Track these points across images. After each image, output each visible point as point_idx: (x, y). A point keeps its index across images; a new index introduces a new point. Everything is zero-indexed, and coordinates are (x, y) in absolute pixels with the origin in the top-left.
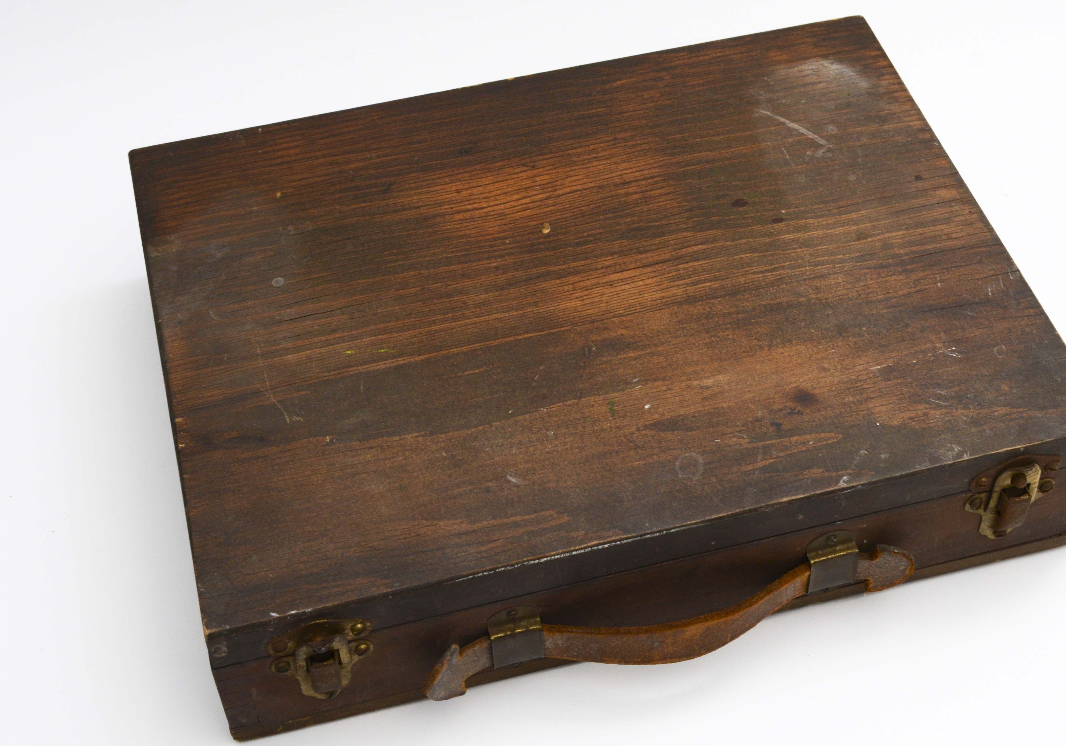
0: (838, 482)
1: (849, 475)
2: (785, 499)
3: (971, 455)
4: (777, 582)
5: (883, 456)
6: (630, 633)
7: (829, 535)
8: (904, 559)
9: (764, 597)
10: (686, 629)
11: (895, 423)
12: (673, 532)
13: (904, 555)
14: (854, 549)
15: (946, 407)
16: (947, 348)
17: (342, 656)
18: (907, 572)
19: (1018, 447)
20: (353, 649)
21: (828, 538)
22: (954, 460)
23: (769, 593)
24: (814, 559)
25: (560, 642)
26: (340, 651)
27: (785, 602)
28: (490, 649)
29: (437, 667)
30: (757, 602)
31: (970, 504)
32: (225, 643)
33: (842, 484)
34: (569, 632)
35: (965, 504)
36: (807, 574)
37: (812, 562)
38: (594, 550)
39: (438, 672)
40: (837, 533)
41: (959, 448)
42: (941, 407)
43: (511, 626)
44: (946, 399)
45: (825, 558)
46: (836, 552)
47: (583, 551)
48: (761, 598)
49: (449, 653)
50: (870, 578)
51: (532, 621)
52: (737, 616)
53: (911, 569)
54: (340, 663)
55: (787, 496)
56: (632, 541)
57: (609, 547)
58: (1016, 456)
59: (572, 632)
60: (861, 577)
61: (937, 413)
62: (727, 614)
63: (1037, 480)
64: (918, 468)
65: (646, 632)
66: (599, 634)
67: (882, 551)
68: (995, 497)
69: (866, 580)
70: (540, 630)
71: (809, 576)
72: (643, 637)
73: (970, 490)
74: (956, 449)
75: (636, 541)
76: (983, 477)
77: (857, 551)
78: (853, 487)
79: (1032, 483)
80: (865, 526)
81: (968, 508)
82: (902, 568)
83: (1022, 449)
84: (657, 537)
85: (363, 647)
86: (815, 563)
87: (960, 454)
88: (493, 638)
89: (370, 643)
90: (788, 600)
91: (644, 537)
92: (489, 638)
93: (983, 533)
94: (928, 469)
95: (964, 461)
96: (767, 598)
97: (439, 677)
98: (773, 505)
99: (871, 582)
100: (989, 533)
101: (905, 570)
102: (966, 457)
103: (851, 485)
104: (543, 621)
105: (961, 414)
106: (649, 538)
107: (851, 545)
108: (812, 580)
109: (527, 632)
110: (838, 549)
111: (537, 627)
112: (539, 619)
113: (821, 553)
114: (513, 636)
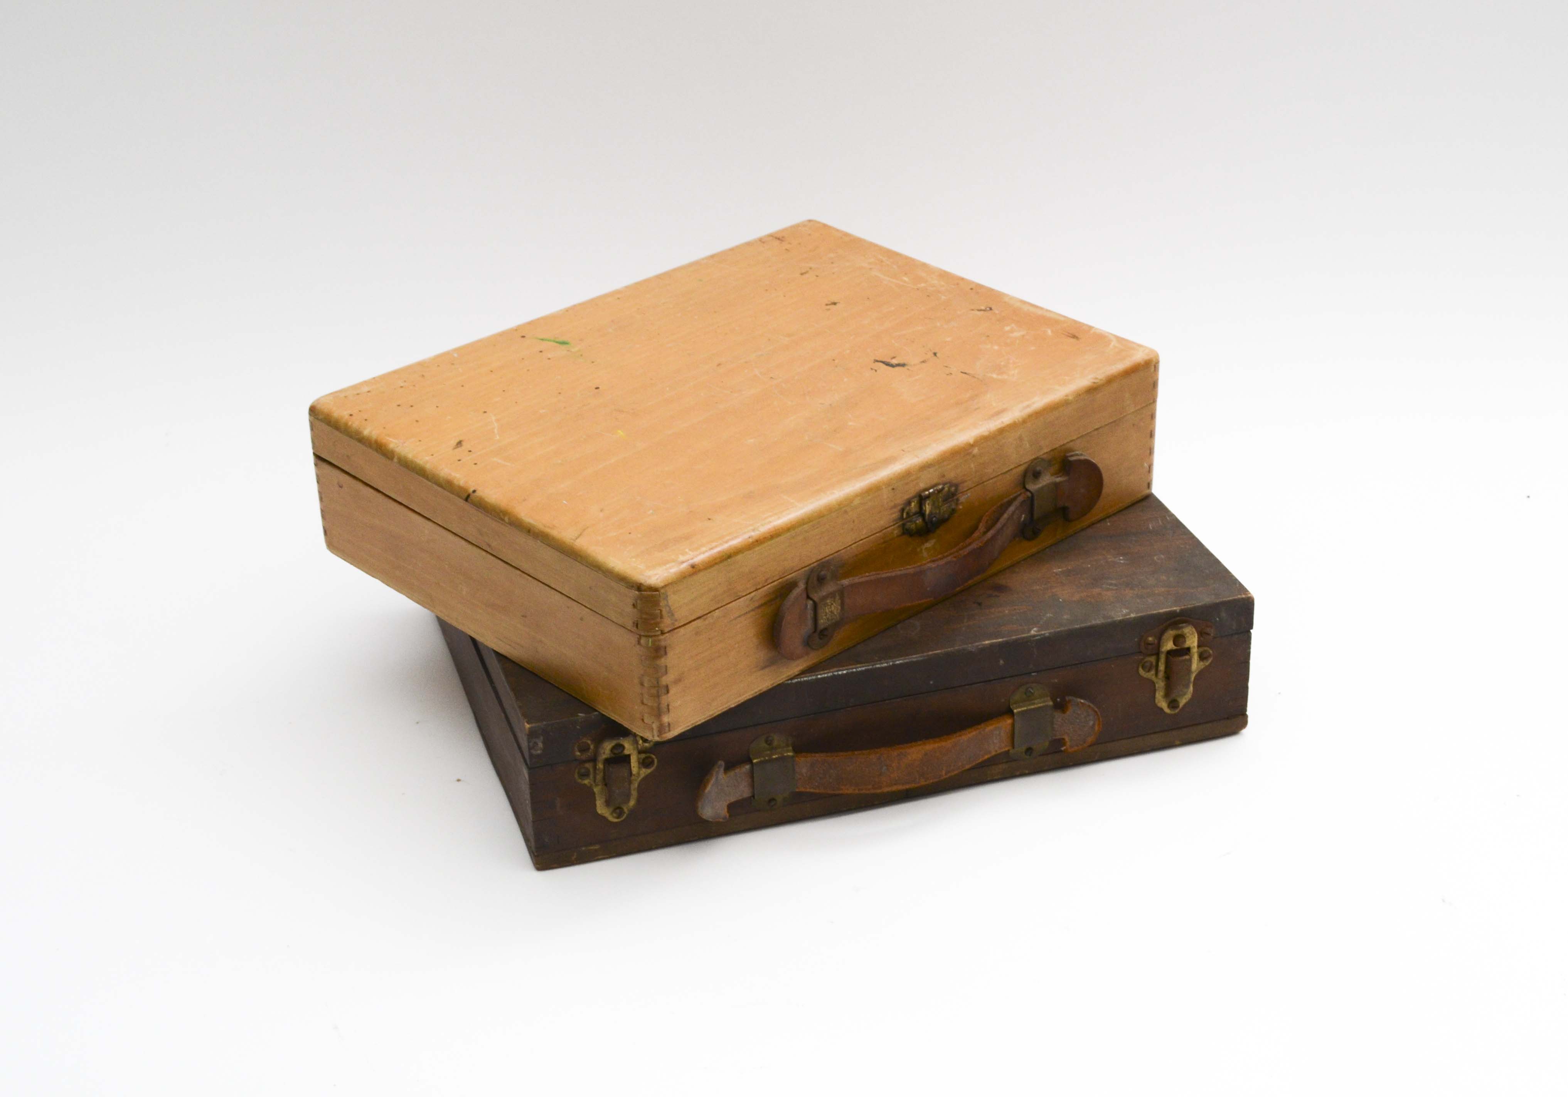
0: (1029, 631)
1: (1039, 627)
2: (987, 642)
3: (1136, 614)
5: (1065, 617)
7: (1027, 686)
8: (1092, 712)
11: (1074, 599)
12: (898, 664)
13: (1091, 707)
14: (1049, 701)
15: (1117, 589)
16: (1115, 558)
17: (632, 765)
18: (1096, 728)
19: (1175, 608)
20: (641, 761)
21: (1026, 691)
22: (1122, 616)
24: (1016, 709)
26: (632, 757)
28: (751, 774)
29: (708, 780)
31: (1143, 667)
32: (542, 738)
33: (1033, 632)
35: (1138, 667)
36: (1011, 724)
37: (1015, 711)
38: (834, 675)
39: (708, 783)
40: (1033, 684)
41: (1127, 611)
42: (1112, 590)
43: (768, 752)
44: (1116, 585)
45: (1025, 708)
46: (1034, 704)
47: (826, 675)
49: (716, 770)
50: (1066, 737)
51: (785, 749)
53: (1099, 724)
54: (631, 774)
55: (989, 640)
56: (866, 670)
57: (847, 673)
58: (1174, 617)
60: (1059, 737)
61: (1109, 593)
63: (1196, 644)
64: (1094, 622)
67: (1069, 704)
68: (1163, 658)
69: (1064, 740)
70: (792, 757)
71: (1013, 725)
73: (1141, 652)
74: (1124, 611)
75: (868, 669)
76: (1148, 636)
77: (1051, 703)
78: (1042, 634)
79: (1192, 646)
80: (1056, 681)
81: (1142, 671)
82: (1091, 723)
83: (1178, 611)
84: (885, 667)
85: (649, 760)
86: (1017, 712)
87: (1129, 614)
88: (755, 761)
89: (654, 757)
91: (874, 667)
92: (752, 762)
93: (1159, 705)
94: (1103, 624)
95: (1131, 618)
98: (977, 646)
99: (1067, 740)
100: (1163, 704)
101: (1094, 725)
102: (1133, 615)
103: (1040, 633)
104: (795, 747)
105: (1129, 593)
106: (879, 668)
107: (1046, 699)
108: (1016, 732)
109: (782, 759)
110: (1036, 701)
111: (790, 754)
112: (791, 748)
113: (1021, 704)
114: (771, 761)
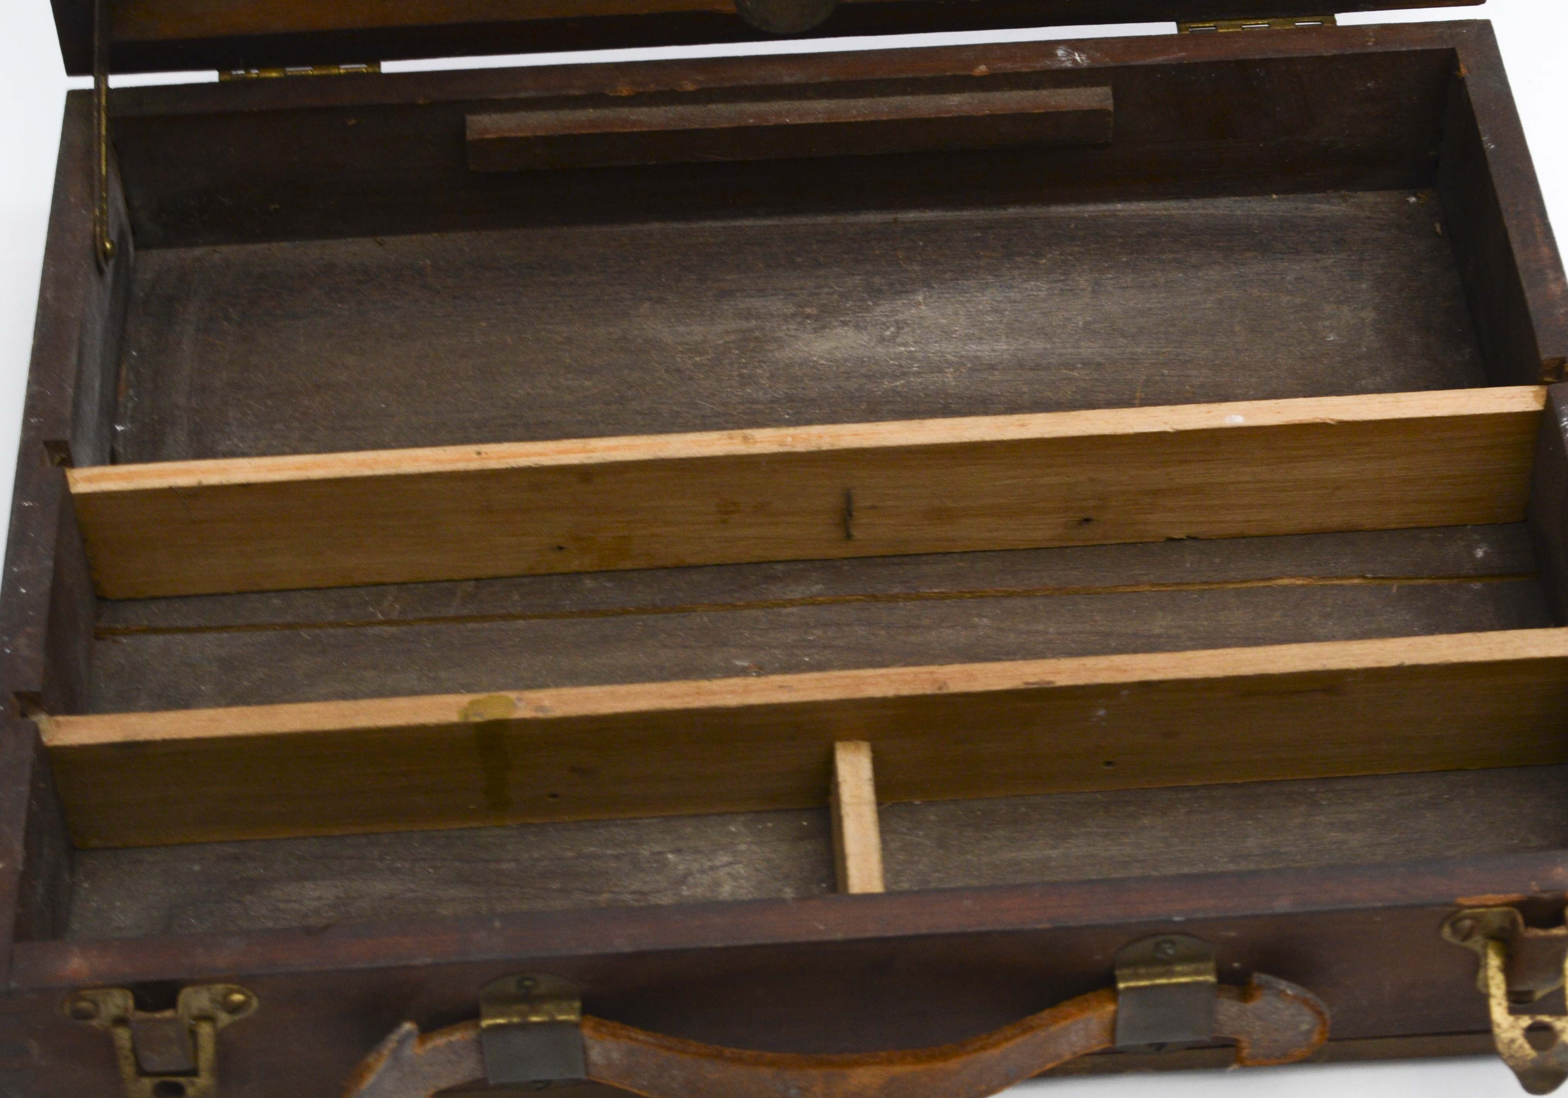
4: (1046, 1014)
6: (740, 1060)
7: (1159, 938)
8: (1306, 1010)
9: (1014, 1036)
10: (848, 1072)
13: (1305, 1002)
14: (1209, 974)
18: (1315, 1037)
20: (220, 998)
21: (1158, 946)
23: (1024, 1032)
24: (1126, 979)
25: (615, 1055)
27: (1067, 1057)
28: (479, 1044)
29: (371, 1059)
30: (996, 1044)
31: (1453, 925)
34: (630, 1038)
35: (1440, 926)
36: (1110, 1008)
37: (1121, 985)
39: (369, 1068)
40: (1175, 938)
43: (524, 1007)
45: (1147, 983)
46: (1172, 974)
48: (1007, 1039)
49: (394, 1037)
50: (1242, 1038)
51: (563, 1004)
52: (953, 1064)
53: (1322, 1033)
59: (636, 1040)
60: (1227, 1032)
62: (932, 1058)
65: (772, 1064)
66: (684, 1052)
67: (1260, 987)
69: (1237, 1041)
70: (576, 1025)
71: (1116, 1013)
72: (767, 1073)
77: (1215, 979)
81: (1447, 931)
82: (1305, 1027)
85: (238, 997)
86: (1128, 989)
88: (486, 1023)
89: (250, 994)
90: (1075, 1053)
92: (477, 1026)
96: (1019, 1040)
97: (370, 1079)
99: (1244, 1044)
101: (1310, 1031)
104: (585, 1011)
107: (1202, 966)
108: (1120, 1023)
109: (552, 1025)
110: (1178, 968)
111: (573, 1018)
112: (577, 1004)
113: (1142, 971)
114: (525, 1026)
